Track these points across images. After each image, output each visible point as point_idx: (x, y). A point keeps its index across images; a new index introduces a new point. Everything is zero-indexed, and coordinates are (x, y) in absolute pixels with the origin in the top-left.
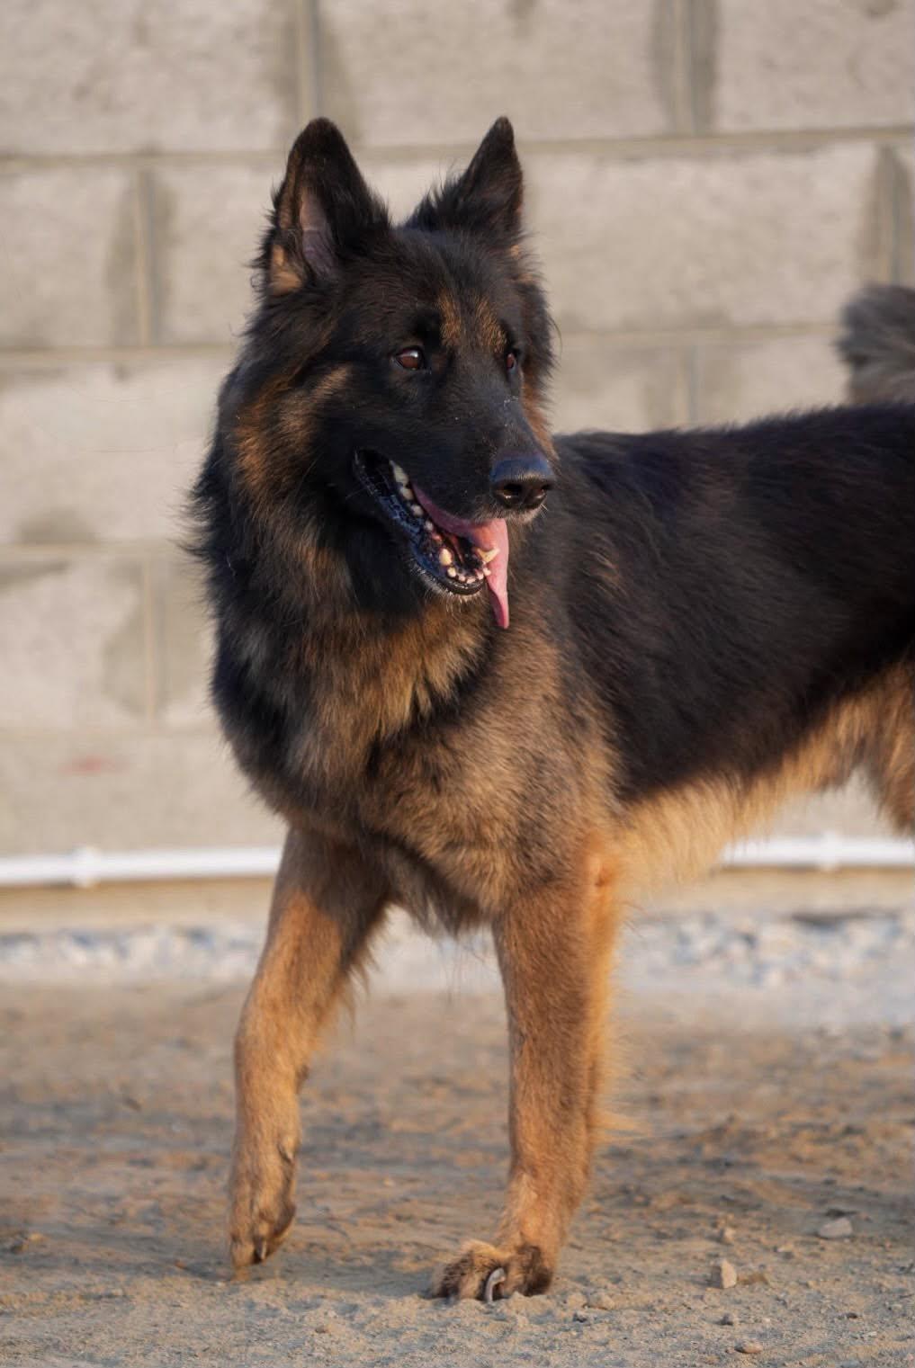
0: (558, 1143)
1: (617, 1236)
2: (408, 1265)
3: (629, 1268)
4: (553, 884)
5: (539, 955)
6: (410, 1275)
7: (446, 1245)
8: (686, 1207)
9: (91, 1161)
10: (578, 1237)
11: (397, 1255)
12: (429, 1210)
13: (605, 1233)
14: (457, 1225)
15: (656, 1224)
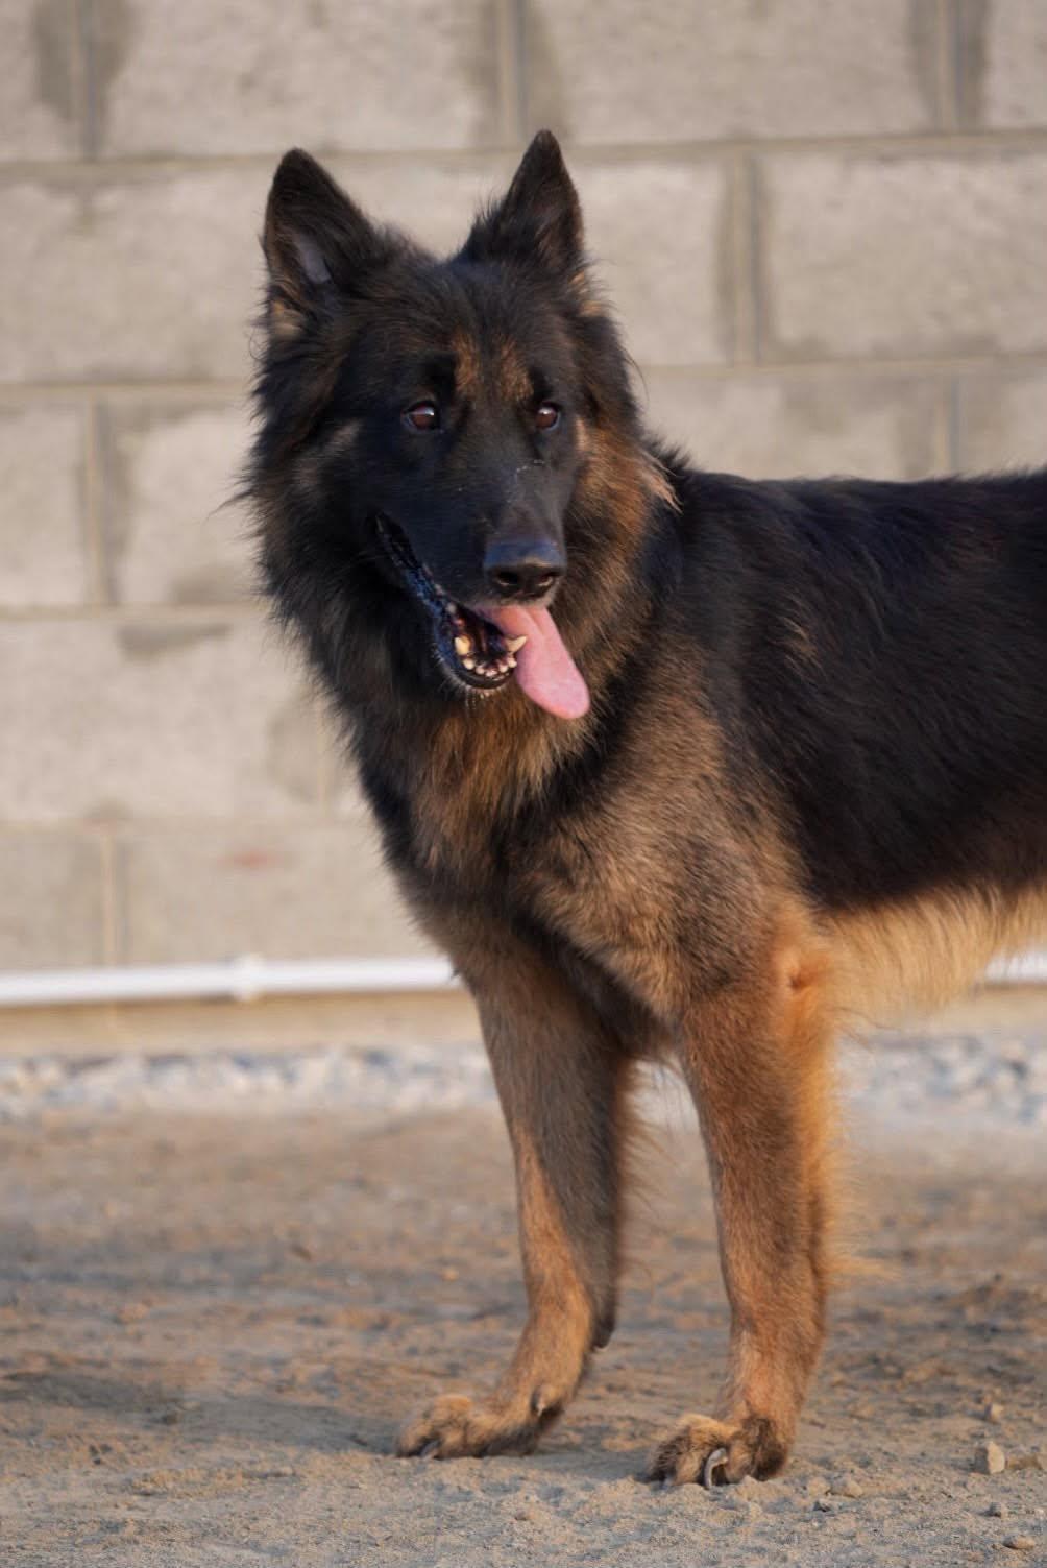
0: (777, 1292)
1: (865, 1412)
2: (621, 1444)
3: (880, 1450)
4: (728, 987)
5: (723, 1069)
6: (626, 1455)
7: (667, 1420)
8: (946, 1380)
9: (255, 1318)
10: (820, 1413)
11: (607, 1431)
12: (648, 1380)
13: (850, 1408)
14: (678, 1397)
15: (910, 1399)
